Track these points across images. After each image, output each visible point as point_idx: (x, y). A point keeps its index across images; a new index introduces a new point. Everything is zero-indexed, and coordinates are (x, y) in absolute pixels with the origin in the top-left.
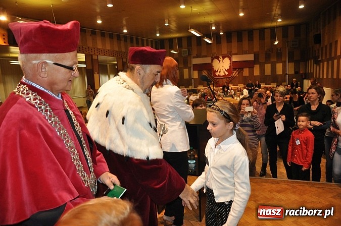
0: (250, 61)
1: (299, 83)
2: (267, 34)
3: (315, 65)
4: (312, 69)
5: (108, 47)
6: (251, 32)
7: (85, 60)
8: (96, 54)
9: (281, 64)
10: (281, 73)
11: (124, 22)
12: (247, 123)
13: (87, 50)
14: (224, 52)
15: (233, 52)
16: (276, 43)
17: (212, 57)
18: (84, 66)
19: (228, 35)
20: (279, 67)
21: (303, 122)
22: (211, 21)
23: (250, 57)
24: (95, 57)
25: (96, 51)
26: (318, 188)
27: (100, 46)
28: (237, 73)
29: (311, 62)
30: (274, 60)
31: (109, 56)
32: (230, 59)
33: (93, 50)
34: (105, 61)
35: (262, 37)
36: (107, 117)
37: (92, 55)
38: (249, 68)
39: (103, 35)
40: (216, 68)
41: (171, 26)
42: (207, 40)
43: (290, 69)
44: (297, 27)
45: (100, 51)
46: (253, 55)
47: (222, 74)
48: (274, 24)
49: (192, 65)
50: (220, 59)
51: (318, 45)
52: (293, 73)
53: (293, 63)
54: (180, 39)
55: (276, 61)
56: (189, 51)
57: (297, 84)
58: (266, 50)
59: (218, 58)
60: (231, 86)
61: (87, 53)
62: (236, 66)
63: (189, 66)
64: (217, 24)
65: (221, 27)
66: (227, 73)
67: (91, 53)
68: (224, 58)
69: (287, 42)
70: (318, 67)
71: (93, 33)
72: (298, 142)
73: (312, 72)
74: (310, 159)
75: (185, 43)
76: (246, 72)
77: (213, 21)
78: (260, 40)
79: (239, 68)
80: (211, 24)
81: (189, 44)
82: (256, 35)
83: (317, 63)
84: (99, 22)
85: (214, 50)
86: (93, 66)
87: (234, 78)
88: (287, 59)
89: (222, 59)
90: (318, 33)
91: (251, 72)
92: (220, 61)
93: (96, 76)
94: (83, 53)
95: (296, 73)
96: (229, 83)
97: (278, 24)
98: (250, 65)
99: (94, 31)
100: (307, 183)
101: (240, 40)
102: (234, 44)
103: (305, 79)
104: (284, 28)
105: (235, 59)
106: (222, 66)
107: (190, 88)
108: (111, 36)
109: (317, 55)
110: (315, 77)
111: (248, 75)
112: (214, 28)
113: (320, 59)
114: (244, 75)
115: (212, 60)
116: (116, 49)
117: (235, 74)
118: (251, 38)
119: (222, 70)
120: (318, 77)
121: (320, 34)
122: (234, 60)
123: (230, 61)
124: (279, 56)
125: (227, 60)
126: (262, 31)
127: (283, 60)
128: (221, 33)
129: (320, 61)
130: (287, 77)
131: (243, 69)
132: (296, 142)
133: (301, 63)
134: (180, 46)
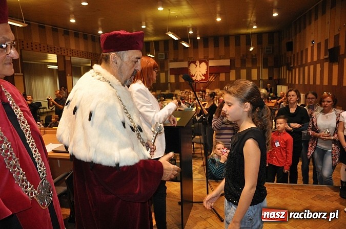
0: (226, 66)
1: (273, 88)
2: (243, 40)
3: (288, 71)
4: (285, 75)
5: (82, 48)
6: (227, 38)
7: (56, 61)
8: (69, 54)
9: (256, 70)
10: (256, 79)
11: (100, 23)
12: (228, 126)
13: (59, 50)
14: (201, 56)
15: (210, 57)
16: (251, 49)
17: (188, 62)
18: (56, 67)
19: (205, 40)
20: (254, 72)
21: (281, 124)
22: (188, 26)
23: (226, 62)
24: (67, 58)
25: (69, 52)
26: (299, 190)
27: (73, 47)
28: (214, 78)
29: (284, 69)
30: (249, 65)
31: (83, 57)
32: (207, 64)
33: (66, 51)
34: (79, 63)
35: (238, 43)
36: (74, 114)
37: (64, 56)
38: (225, 73)
39: (76, 35)
40: (193, 73)
41: (148, 29)
42: (184, 44)
43: (265, 75)
44: (270, 34)
45: (73, 52)
46: (229, 60)
47: (199, 78)
48: (249, 31)
49: (169, 70)
50: (196, 64)
51: (290, 52)
52: (267, 78)
53: (267, 70)
54: (156, 43)
55: (251, 66)
56: (166, 55)
57: (271, 89)
58: (241, 55)
59: (194, 62)
60: (208, 91)
61: (60, 53)
62: (213, 71)
63: (166, 70)
64: (194, 29)
65: (198, 32)
66: (204, 78)
67: (63, 54)
68: (200, 62)
69: (262, 49)
70: (290, 73)
71: (66, 33)
72: (277, 144)
73: (285, 78)
74: (290, 160)
75: (162, 47)
76: (222, 77)
77: (190, 25)
78: (236, 45)
79: (215, 73)
80: (189, 28)
81: (166, 49)
82: (232, 41)
83: (290, 69)
84: (73, 21)
85: (191, 55)
86: (65, 67)
87: (210, 83)
88: (261, 66)
89: (199, 63)
90: (290, 41)
91: (228, 78)
92: (196, 66)
93: (69, 78)
94: (55, 53)
95: (270, 78)
96: (205, 87)
97: (253, 31)
98: (226, 70)
99: (68, 31)
100: (287, 186)
101: (216, 45)
102: (211, 48)
103: (279, 84)
104: (259, 35)
105: (211, 63)
106: (199, 71)
107: (167, 92)
108: (85, 37)
109: (289, 61)
110: (287, 82)
111: (224, 80)
112: (191, 32)
113: (292, 66)
114: (220, 80)
115: (189, 65)
116: (91, 50)
117: (211, 79)
118: (227, 44)
119: (198, 75)
120: (290, 82)
121: (292, 42)
122: (210, 65)
123: (207, 66)
124: (254, 62)
125: (204, 65)
126: (238, 37)
127: (258, 65)
128: (198, 38)
129: (292, 67)
130: (261, 82)
131: (219, 74)
132: (276, 144)
133: (275, 69)
134: (157, 50)
